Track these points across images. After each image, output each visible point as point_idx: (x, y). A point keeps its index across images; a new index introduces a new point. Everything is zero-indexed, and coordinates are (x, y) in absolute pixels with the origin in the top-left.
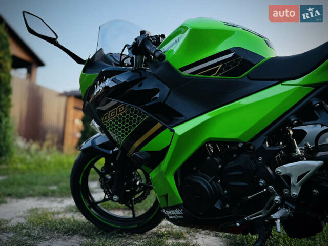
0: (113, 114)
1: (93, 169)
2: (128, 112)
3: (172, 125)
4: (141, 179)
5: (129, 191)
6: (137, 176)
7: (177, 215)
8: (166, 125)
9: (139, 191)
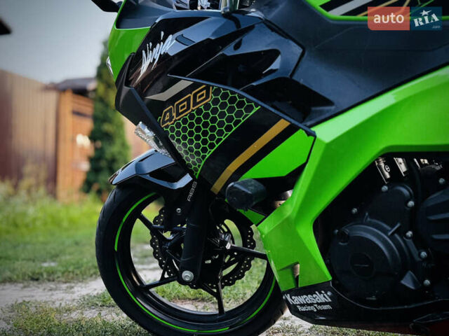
0: (184, 107)
1: (138, 222)
2: (216, 101)
3: (309, 124)
4: (232, 239)
5: (210, 262)
6: (225, 233)
7: (318, 304)
8: (296, 123)
9: (230, 264)
